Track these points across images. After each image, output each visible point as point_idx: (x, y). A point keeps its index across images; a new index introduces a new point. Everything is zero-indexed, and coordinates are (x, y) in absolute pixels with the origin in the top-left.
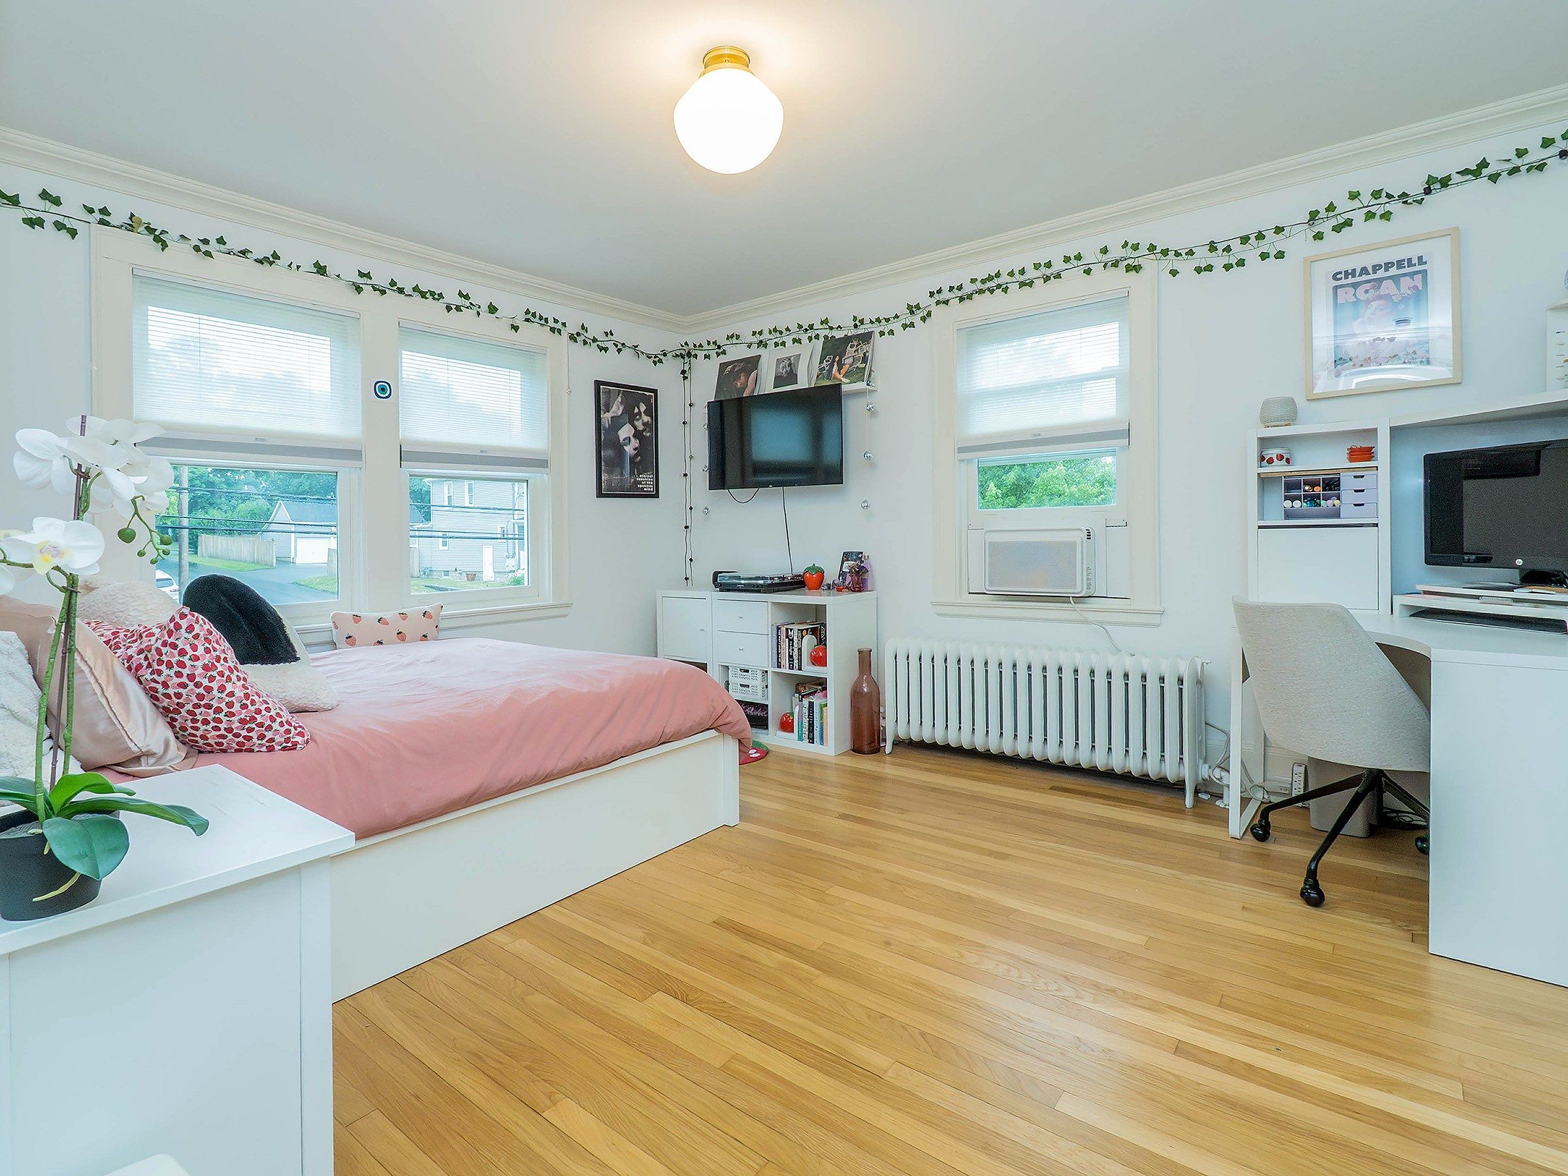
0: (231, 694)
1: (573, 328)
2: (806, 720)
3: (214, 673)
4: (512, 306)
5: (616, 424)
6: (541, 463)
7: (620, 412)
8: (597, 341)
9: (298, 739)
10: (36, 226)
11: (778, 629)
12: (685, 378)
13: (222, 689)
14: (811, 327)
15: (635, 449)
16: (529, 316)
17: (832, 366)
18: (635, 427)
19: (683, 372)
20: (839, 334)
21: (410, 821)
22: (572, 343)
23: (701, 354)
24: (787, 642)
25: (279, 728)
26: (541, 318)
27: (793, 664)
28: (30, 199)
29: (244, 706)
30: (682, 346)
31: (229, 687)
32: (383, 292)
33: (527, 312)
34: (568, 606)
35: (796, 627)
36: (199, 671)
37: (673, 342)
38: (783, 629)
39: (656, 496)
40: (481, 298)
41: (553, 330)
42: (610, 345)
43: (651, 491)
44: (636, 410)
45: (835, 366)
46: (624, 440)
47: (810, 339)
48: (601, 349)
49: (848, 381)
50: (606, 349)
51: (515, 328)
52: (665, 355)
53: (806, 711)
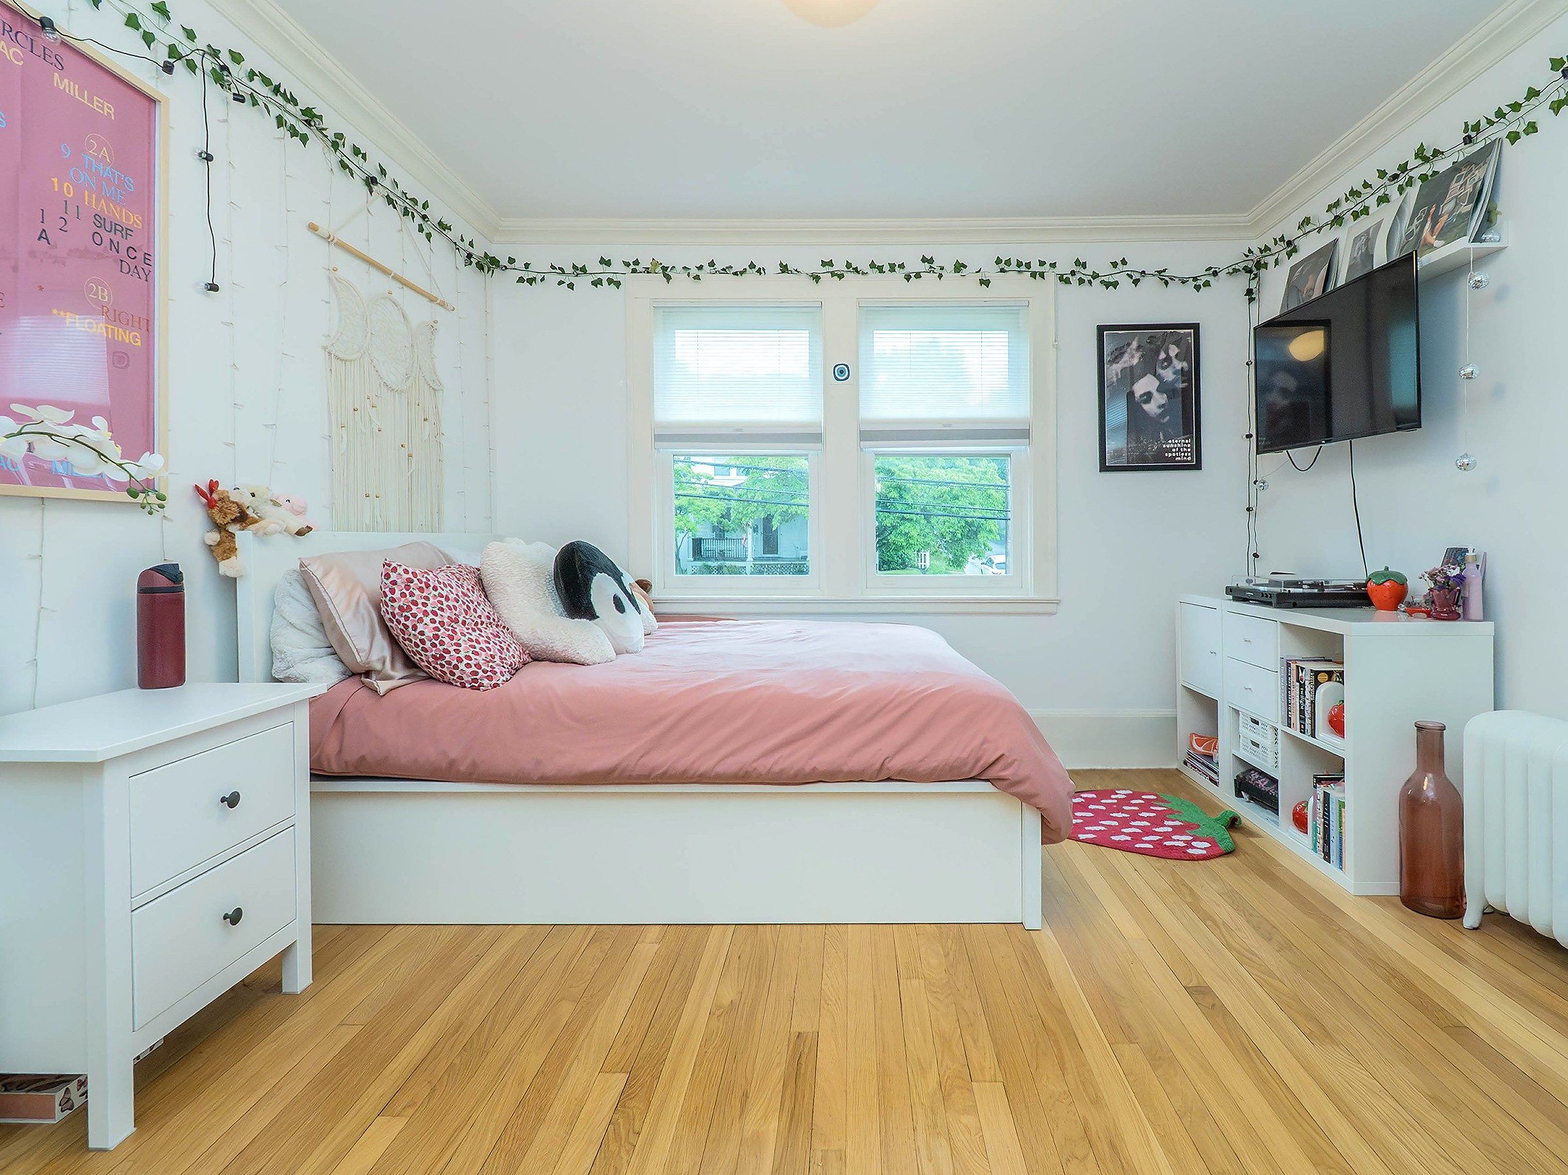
0: (422, 633)
1: (1065, 268)
2: (1320, 821)
3: (408, 614)
4: (980, 258)
5: (1131, 375)
6: (1024, 434)
7: (1135, 361)
8: (1098, 276)
9: (486, 682)
10: (598, 285)
11: (1289, 665)
12: (1251, 300)
13: (415, 628)
14: (1403, 168)
15: (1159, 407)
16: (1002, 265)
17: (1423, 225)
18: (1159, 377)
19: (1249, 292)
20: (1441, 166)
21: (544, 781)
22: (1062, 285)
23: (1271, 260)
24: (1298, 688)
25: (465, 669)
26: (1019, 264)
27: (1304, 725)
28: (594, 267)
29: (434, 645)
30: (1247, 256)
31: (420, 627)
32: (841, 276)
33: (998, 261)
34: (1057, 603)
35: (1310, 666)
36: (397, 611)
37: (1229, 253)
38: (1293, 666)
39: (1198, 466)
40: (945, 258)
41: (1033, 275)
42: (1123, 279)
43: (1188, 461)
44: (1163, 356)
45: (1429, 223)
46: (1141, 396)
47: (1401, 189)
48: (1107, 285)
49: (1443, 242)
50: (1115, 284)
51: (985, 283)
52: (1215, 274)
53: (1320, 805)
